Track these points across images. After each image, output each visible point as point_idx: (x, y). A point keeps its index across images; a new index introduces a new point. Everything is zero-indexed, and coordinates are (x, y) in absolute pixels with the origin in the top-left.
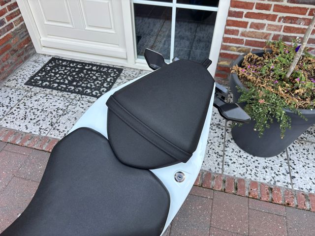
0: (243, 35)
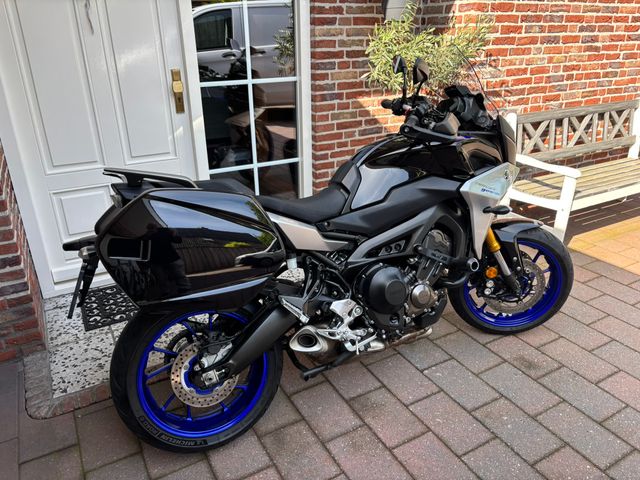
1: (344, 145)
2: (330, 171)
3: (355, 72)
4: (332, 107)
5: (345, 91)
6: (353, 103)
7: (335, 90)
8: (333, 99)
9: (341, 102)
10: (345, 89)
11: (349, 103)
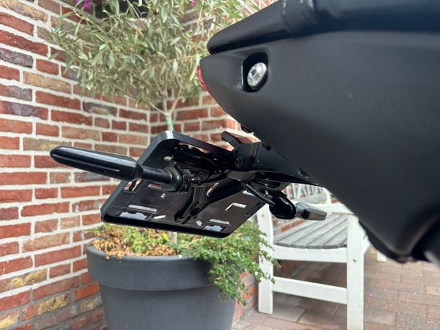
0: (27, 248)
1: (51, 194)
2: (21, 240)
3: (68, 84)
4: (27, 128)
5: (50, 108)
6: (64, 128)
7: (31, 100)
8: (28, 116)
9: (43, 122)
10: (50, 104)
11: (57, 128)
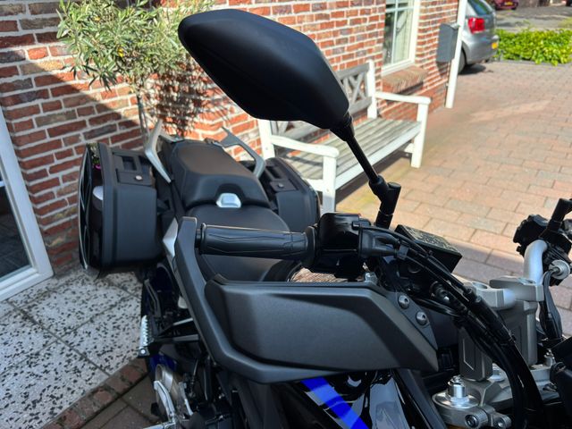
0: (60, 194)
2: (55, 190)
3: (58, 61)
5: (49, 87)
6: (65, 100)
7: (32, 87)
8: (34, 100)
9: (47, 101)
10: (48, 84)
11: (59, 102)
